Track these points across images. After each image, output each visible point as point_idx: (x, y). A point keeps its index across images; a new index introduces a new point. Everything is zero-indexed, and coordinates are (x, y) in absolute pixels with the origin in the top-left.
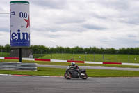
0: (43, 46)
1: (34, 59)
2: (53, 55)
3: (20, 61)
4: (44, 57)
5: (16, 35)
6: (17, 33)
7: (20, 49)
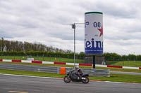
0: (115, 54)
1: (106, 66)
2: (125, 62)
3: (94, 67)
4: (116, 64)
5: (90, 43)
6: (91, 41)
7: (94, 56)
